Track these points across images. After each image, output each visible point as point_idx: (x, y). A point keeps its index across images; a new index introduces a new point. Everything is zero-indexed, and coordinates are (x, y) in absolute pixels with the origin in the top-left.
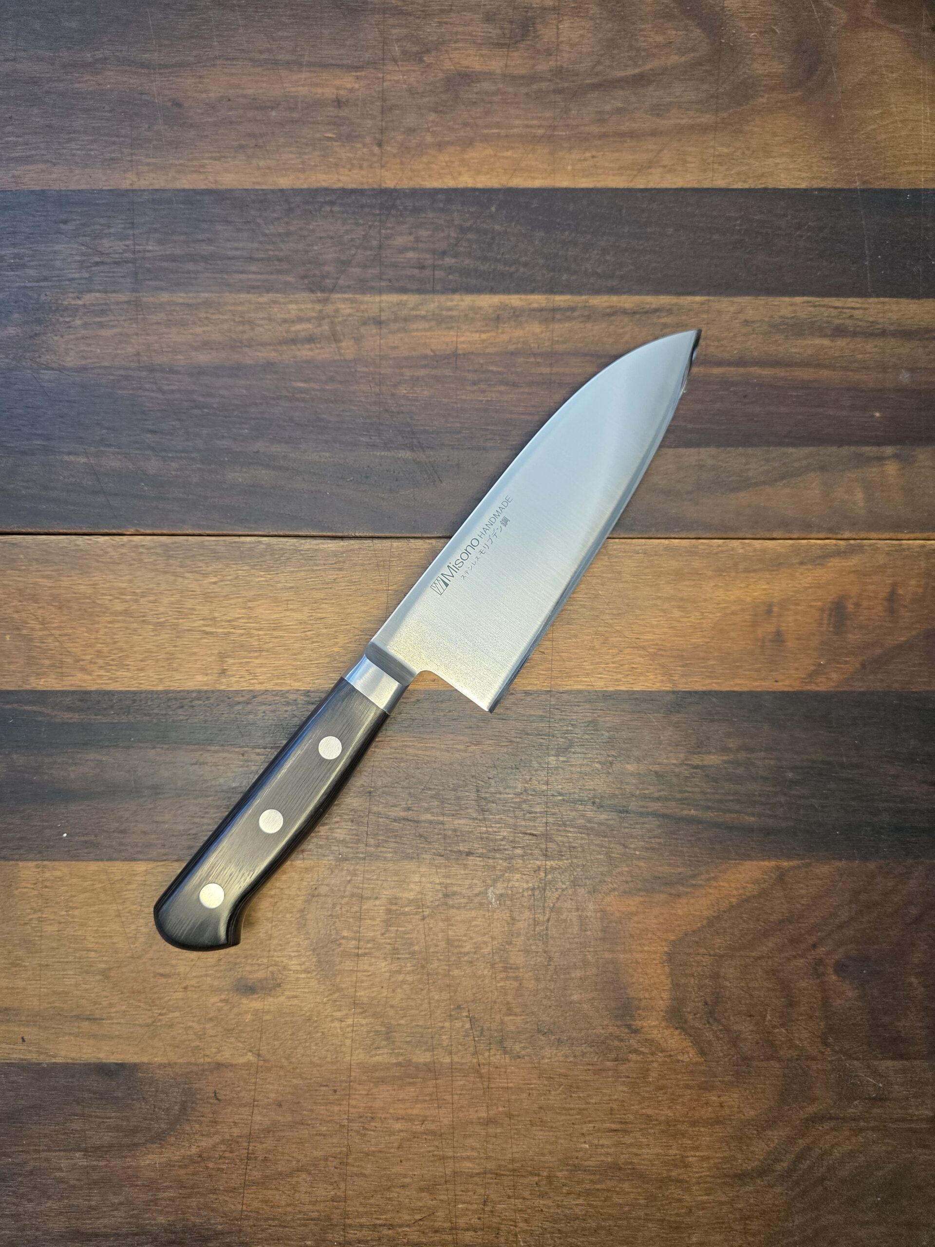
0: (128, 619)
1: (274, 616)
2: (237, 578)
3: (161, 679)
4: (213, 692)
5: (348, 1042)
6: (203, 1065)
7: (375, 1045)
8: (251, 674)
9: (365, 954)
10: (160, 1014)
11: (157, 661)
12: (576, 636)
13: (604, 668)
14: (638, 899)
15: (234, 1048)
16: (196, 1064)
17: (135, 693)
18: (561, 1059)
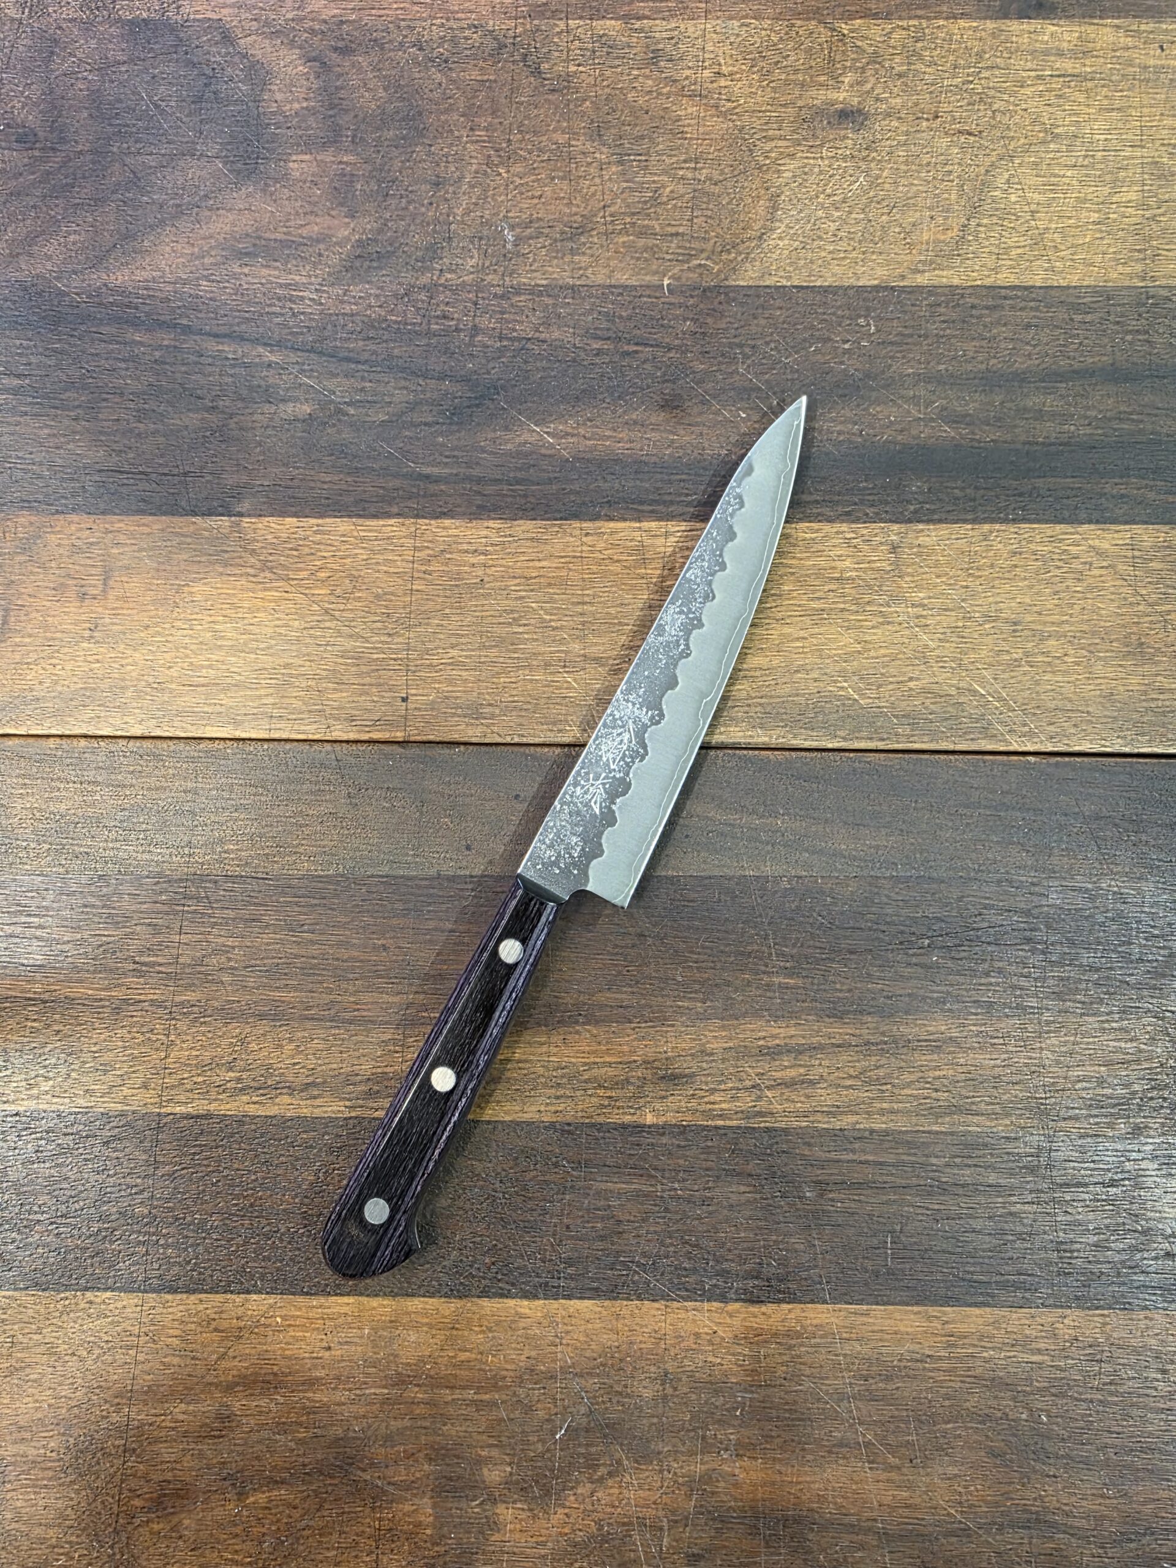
0: (1039, 627)
1: (822, 630)
2: (880, 686)
3: (985, 540)
4: (910, 521)
5: (709, 47)
6: (910, 18)
7: (673, 41)
8: (855, 547)
9: (685, 161)
10: (972, 82)
11: (992, 566)
12: (378, 597)
13: (339, 550)
14: (304, 232)
15: (867, 39)
16: (919, 17)
17: (1025, 520)
18: (418, 23)
